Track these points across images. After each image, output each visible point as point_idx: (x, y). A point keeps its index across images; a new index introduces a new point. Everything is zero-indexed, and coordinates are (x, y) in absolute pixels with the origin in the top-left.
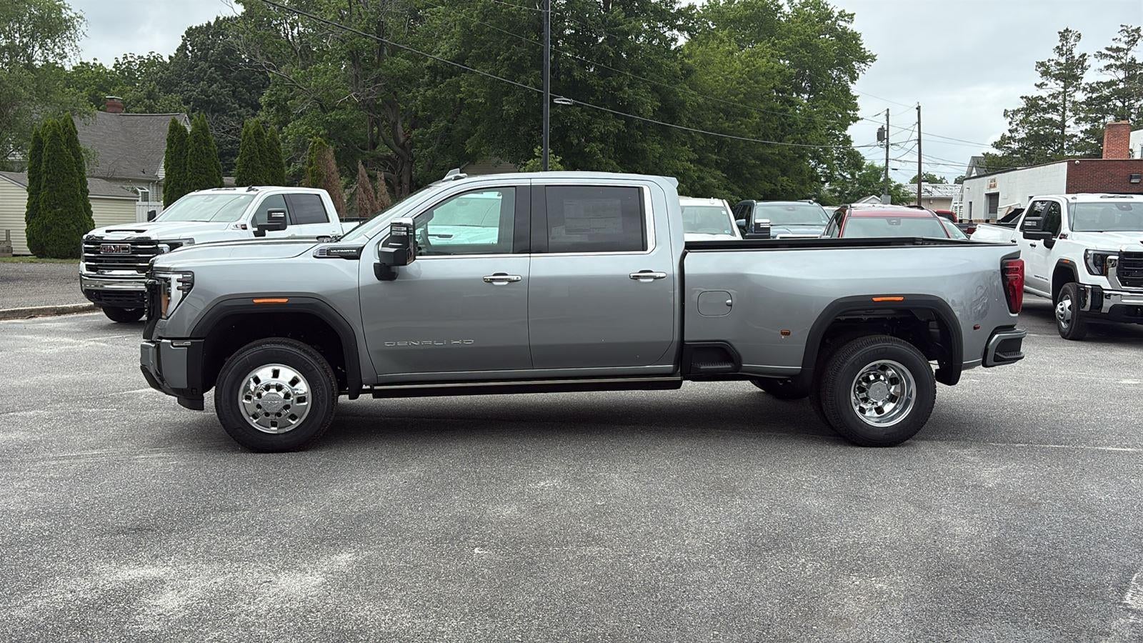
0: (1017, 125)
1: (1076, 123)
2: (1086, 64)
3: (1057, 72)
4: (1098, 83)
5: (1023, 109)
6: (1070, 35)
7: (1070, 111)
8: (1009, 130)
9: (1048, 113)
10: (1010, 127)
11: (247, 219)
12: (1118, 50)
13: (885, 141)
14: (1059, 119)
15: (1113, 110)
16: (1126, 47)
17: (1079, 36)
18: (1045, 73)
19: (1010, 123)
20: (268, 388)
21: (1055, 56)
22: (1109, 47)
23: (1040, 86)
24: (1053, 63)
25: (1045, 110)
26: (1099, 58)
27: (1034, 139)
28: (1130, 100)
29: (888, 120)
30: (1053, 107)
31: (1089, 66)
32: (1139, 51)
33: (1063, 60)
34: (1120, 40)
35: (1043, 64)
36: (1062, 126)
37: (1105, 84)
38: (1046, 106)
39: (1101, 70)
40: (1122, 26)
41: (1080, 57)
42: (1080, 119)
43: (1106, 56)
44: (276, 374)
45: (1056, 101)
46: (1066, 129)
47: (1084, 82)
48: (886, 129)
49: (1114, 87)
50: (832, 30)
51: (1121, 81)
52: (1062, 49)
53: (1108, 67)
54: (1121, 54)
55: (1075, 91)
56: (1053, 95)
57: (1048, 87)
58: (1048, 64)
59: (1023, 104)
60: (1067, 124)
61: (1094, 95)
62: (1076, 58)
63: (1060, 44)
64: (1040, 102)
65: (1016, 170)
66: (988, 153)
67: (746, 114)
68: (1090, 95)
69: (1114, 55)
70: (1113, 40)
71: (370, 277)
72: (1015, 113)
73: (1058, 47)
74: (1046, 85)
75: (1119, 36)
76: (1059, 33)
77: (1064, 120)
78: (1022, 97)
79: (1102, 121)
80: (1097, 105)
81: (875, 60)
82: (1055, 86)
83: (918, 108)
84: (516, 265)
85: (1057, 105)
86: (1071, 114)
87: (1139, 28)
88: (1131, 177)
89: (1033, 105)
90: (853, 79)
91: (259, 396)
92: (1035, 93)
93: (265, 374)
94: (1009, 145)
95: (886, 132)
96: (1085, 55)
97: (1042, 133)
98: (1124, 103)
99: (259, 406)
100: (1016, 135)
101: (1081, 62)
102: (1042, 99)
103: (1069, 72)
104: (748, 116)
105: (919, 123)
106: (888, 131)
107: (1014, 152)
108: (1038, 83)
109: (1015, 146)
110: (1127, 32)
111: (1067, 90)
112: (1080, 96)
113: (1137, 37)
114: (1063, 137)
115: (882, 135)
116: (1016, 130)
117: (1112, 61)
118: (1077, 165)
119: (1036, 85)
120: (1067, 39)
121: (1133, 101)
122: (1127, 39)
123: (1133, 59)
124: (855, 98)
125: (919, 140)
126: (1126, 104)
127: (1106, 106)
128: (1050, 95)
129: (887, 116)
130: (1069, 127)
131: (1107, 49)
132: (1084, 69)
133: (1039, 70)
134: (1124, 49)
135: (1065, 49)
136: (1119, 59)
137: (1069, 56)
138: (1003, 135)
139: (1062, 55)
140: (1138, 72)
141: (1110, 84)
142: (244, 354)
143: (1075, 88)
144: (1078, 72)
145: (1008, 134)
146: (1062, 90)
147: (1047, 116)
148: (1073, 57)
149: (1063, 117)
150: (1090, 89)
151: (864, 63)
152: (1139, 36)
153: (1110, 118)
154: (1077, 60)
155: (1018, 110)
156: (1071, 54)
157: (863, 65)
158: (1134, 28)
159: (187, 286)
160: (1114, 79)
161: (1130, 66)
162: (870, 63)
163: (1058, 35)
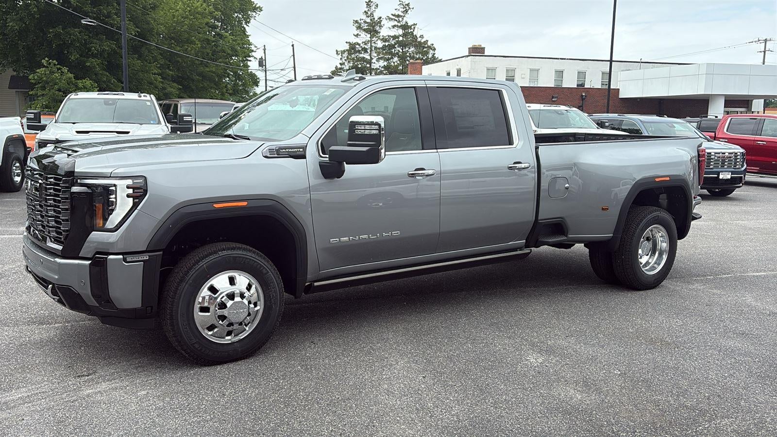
0: (345, 60)
1: (377, 61)
2: (382, 23)
3: (366, 28)
4: (389, 36)
5: (347, 50)
6: (372, 4)
7: (376, 53)
8: (340, 64)
9: (361, 53)
10: (341, 62)
12: (398, 16)
13: (264, 67)
14: (369, 58)
15: (397, 53)
16: (402, 14)
17: (377, 6)
18: (359, 27)
19: (341, 59)
20: (231, 296)
21: (364, 17)
22: (394, 14)
23: (357, 35)
24: (362, 21)
25: (359, 52)
26: (388, 20)
28: (405, 48)
29: (265, 53)
30: (365, 50)
31: (384, 25)
32: (410, 18)
33: (368, 20)
34: (399, 10)
35: (356, 22)
36: (370, 62)
37: (392, 37)
38: (360, 49)
39: (390, 28)
41: (378, 19)
42: (381, 58)
43: (392, 19)
44: (232, 281)
45: (366, 47)
46: (372, 64)
47: (381, 34)
48: (264, 59)
49: (397, 40)
51: (400, 36)
52: (367, 13)
53: (394, 27)
54: (400, 19)
55: (377, 40)
56: (364, 42)
57: (361, 36)
58: (360, 22)
59: (347, 47)
60: (373, 61)
61: (387, 44)
62: (376, 19)
63: (367, 10)
64: (357, 46)
67: (190, 42)
68: (384, 44)
69: (397, 19)
70: (396, 9)
71: (316, 175)
72: (343, 52)
73: (365, 12)
74: (360, 35)
75: (398, 7)
76: (366, 2)
77: (371, 59)
78: (347, 42)
79: (392, 60)
80: (387, 51)
81: (262, 10)
82: (365, 37)
83: (293, 46)
84: (431, 160)
85: (367, 49)
86: (376, 55)
87: (409, 3)
89: (353, 48)
90: (247, 22)
92: (354, 40)
95: (264, 61)
96: (380, 18)
97: (360, 66)
98: (402, 49)
99: (223, 318)
100: (344, 67)
101: (379, 22)
102: (359, 45)
103: (372, 28)
105: (294, 55)
106: (265, 60)
108: (356, 34)
109: (344, 73)
110: (403, 5)
111: (373, 39)
112: (380, 44)
113: (408, 9)
114: (371, 69)
115: (262, 63)
116: (344, 64)
117: (396, 23)
119: (354, 35)
120: (370, 6)
121: (407, 49)
122: (403, 10)
123: (406, 22)
124: (248, 36)
125: (294, 67)
126: (404, 50)
127: (393, 50)
128: (363, 42)
129: (265, 50)
130: (374, 63)
131: (392, 15)
132: (381, 27)
133: (355, 25)
134: (401, 16)
135: (369, 13)
136: (399, 22)
137: (372, 18)
138: (336, 67)
139: (368, 17)
140: (409, 31)
141: (395, 37)
142: (201, 264)
143: (377, 38)
144: (377, 28)
145: (339, 66)
146: (370, 39)
147: (361, 55)
148: (374, 19)
149: (370, 55)
150: (384, 40)
151: (255, 12)
152: (409, 8)
153: (396, 59)
154: (377, 21)
155: (344, 50)
156: (373, 16)
157: (254, 13)
158: (407, 3)
159: (139, 193)
160: (397, 34)
161: (405, 27)
162: (259, 13)
163: (365, 4)
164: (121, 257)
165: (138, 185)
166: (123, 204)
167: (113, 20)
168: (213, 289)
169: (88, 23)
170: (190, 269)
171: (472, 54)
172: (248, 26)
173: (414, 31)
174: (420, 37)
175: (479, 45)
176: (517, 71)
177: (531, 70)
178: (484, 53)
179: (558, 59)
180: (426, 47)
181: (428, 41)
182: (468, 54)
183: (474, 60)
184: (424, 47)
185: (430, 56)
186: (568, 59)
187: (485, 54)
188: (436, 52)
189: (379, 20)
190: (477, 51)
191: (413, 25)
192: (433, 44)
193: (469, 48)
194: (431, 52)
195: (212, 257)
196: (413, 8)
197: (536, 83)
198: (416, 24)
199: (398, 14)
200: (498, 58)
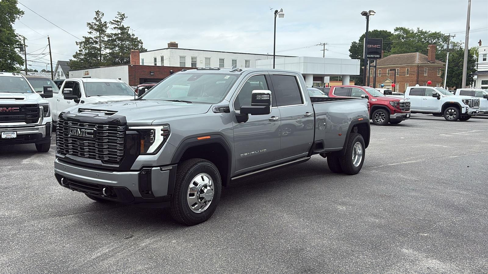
0: (83, 48)
1: (105, 49)
3: (96, 28)
4: (112, 34)
5: (84, 42)
6: (100, 13)
8: (79, 51)
10: (80, 49)
12: (118, 21)
13: (24, 52)
14: (99, 47)
15: (118, 45)
16: (120, 21)
17: (103, 14)
18: (91, 28)
19: (80, 47)
21: (95, 21)
22: (114, 20)
23: (90, 33)
24: (93, 24)
25: (92, 43)
26: (111, 24)
27: (89, 54)
29: (24, 42)
30: (96, 42)
31: (108, 27)
32: (125, 23)
33: (97, 23)
34: (118, 18)
35: (89, 24)
36: (100, 50)
38: (93, 41)
39: (112, 29)
40: (118, 12)
41: (104, 23)
42: (107, 48)
43: (113, 23)
45: (97, 40)
46: (101, 52)
47: (107, 32)
49: (117, 36)
51: (119, 34)
52: (96, 19)
53: (115, 28)
54: (119, 23)
55: (104, 36)
56: (96, 37)
57: (93, 34)
58: (92, 24)
59: (84, 40)
61: (110, 39)
62: (103, 23)
63: (96, 17)
64: (91, 40)
66: (71, 60)
69: (116, 23)
70: (116, 17)
72: (81, 43)
73: (95, 18)
74: (92, 33)
76: (96, 12)
77: (101, 48)
78: (83, 37)
79: (114, 49)
80: (111, 43)
81: (24, 14)
82: (95, 34)
83: (49, 38)
86: (104, 45)
87: (124, 14)
88: (151, 72)
89: (87, 40)
90: (13, 21)
92: (89, 36)
94: (80, 57)
95: (24, 48)
96: (106, 22)
97: (93, 52)
98: (121, 42)
100: (83, 53)
101: (105, 25)
102: (91, 38)
103: (101, 28)
105: (49, 45)
107: (82, 59)
108: (89, 32)
109: (83, 57)
110: (120, 15)
111: (101, 36)
112: (106, 39)
113: (123, 17)
114: (101, 55)
116: (82, 51)
117: (116, 26)
118: (132, 67)
119: (88, 32)
120: (99, 15)
121: (124, 42)
122: (120, 18)
123: (123, 26)
125: (50, 53)
126: (122, 43)
127: (115, 43)
128: (94, 37)
130: (103, 51)
132: (106, 28)
133: (89, 26)
135: (98, 19)
136: (118, 25)
137: (100, 22)
138: (76, 53)
139: (98, 21)
140: (125, 31)
141: (115, 35)
143: (104, 35)
144: (104, 28)
145: (78, 52)
146: (99, 35)
147: (94, 45)
148: (101, 22)
149: (100, 46)
150: (109, 36)
151: (19, 14)
152: (125, 17)
153: (117, 49)
154: (103, 24)
155: (81, 42)
156: (101, 21)
157: (18, 16)
158: (123, 14)
159: (166, 134)
160: (117, 33)
161: (122, 28)
162: (21, 15)
163: (95, 13)
164: (159, 168)
165: (166, 129)
166: (159, 139)
168: (195, 184)
170: (186, 173)
171: (170, 47)
172: (13, 23)
173: (128, 31)
174: (132, 35)
175: (174, 42)
176: (198, 58)
177: (206, 58)
178: (178, 47)
179: (221, 52)
180: (136, 42)
181: (137, 38)
182: (167, 47)
183: (172, 51)
184: (135, 42)
185: (140, 47)
186: (226, 52)
187: (178, 48)
188: (143, 45)
189: (105, 24)
190: (173, 46)
191: (127, 28)
192: (141, 40)
193: (168, 44)
194: (140, 45)
195: (195, 166)
196: (127, 17)
197: (209, 66)
198: (129, 27)
199: (117, 21)
200: (186, 50)
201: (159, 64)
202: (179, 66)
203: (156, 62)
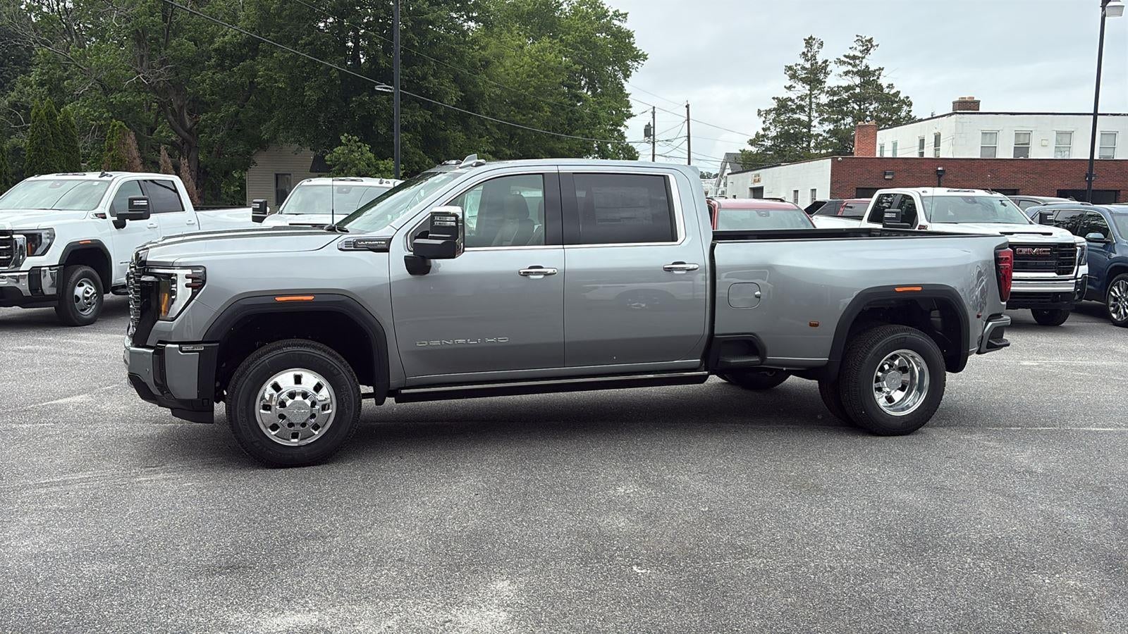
0: (770, 123)
1: (820, 123)
2: (829, 69)
3: (804, 76)
4: (838, 87)
5: (774, 109)
6: (814, 42)
7: (816, 112)
8: (763, 129)
9: (796, 113)
10: (764, 126)
11: (104, 207)
12: (854, 58)
13: (652, 137)
14: (806, 119)
15: (852, 112)
16: (860, 55)
17: (822, 44)
18: (793, 77)
19: (764, 122)
20: (292, 395)
21: (802, 61)
22: (847, 54)
23: (789, 88)
24: (799, 67)
25: (793, 111)
26: (839, 64)
27: (785, 137)
28: (864, 104)
29: (654, 117)
30: (801, 108)
31: (831, 71)
32: (872, 60)
33: (808, 65)
34: (856, 49)
35: (790, 68)
36: (808, 125)
37: (844, 88)
38: (794, 107)
39: (841, 76)
40: (857, 36)
41: (823, 63)
42: (824, 120)
43: (844, 63)
44: (298, 380)
45: (803, 103)
46: (812, 129)
47: (826, 85)
48: (652, 126)
49: (852, 92)
50: (607, 28)
51: (857, 86)
52: (807, 55)
53: (847, 73)
54: (857, 62)
55: (820, 94)
56: (800, 97)
57: (796, 89)
58: (795, 68)
59: (774, 104)
60: (813, 124)
61: (835, 98)
62: (820, 63)
63: (805, 50)
64: (790, 103)
65: (780, 165)
66: (744, 150)
67: (536, 107)
68: (831, 98)
69: (851, 62)
70: (850, 48)
71: (400, 270)
72: (768, 112)
73: (803, 53)
74: (794, 87)
75: (855, 45)
76: (805, 40)
77: (811, 121)
78: (774, 98)
79: (842, 121)
80: (837, 107)
81: (646, 59)
82: (802, 89)
83: (687, 106)
84: (551, 257)
85: (804, 106)
86: (816, 115)
87: (872, 39)
88: (885, 174)
89: (783, 105)
90: (626, 76)
91: (283, 404)
92: (785, 94)
93: (285, 379)
94: (763, 143)
95: (652, 129)
96: (826, 61)
97: (792, 131)
98: (860, 106)
99: (282, 417)
100: (769, 133)
101: (824, 68)
102: (791, 100)
103: (814, 77)
104: (540, 109)
105: (688, 121)
106: (654, 127)
107: (767, 149)
108: (787, 86)
109: (768, 143)
110: (862, 42)
111: (813, 93)
112: (824, 99)
113: (870, 46)
114: (810, 136)
115: (649, 131)
116: (769, 129)
117: (850, 68)
118: (840, 161)
119: (785, 87)
120: (811, 46)
121: (867, 105)
122: (862, 48)
123: (867, 66)
124: (627, 95)
125: (689, 137)
126: (862, 107)
127: (845, 109)
128: (798, 97)
129: (654, 113)
130: (815, 126)
131: (845, 56)
132: (826, 74)
133: (788, 73)
134: (859, 58)
135: (809, 55)
136: (855, 66)
137: (813, 62)
138: (757, 133)
139: (808, 61)
140: (871, 79)
141: (848, 88)
142: (263, 358)
143: (819, 91)
144: (822, 76)
145: (762, 132)
146: (809, 92)
147: (796, 116)
148: (817, 63)
149: (810, 117)
150: (832, 92)
151: (637, 61)
152: (872, 45)
153: (849, 120)
154: (820, 66)
155: (770, 110)
156: (815, 59)
157: (636, 64)
158: (868, 38)
159: (198, 282)
160: (852, 84)
161: (865, 73)
162: (642, 62)
163: (804, 42)
164: (177, 346)
165: (197, 276)
166: (183, 292)
167: (430, 82)
168: (276, 387)
169: (384, 90)
171: (958, 111)
172: (626, 81)
173: (878, 78)
174: (887, 87)
175: (970, 97)
176: (1033, 135)
177: (1058, 133)
178: (978, 110)
179: (1107, 114)
180: (897, 102)
181: (899, 92)
182: (951, 112)
183: (962, 120)
184: (893, 102)
185: (903, 114)
186: (1124, 115)
187: (980, 111)
188: (912, 108)
189: (824, 65)
190: (967, 106)
191: (877, 70)
192: (907, 97)
193: (954, 103)
194: (905, 108)
195: (275, 352)
196: (877, 46)
197: (1067, 153)
198: (883, 69)
199: (854, 55)
200: (1002, 115)
201: (929, 153)
202: (979, 157)
203: (923, 148)
